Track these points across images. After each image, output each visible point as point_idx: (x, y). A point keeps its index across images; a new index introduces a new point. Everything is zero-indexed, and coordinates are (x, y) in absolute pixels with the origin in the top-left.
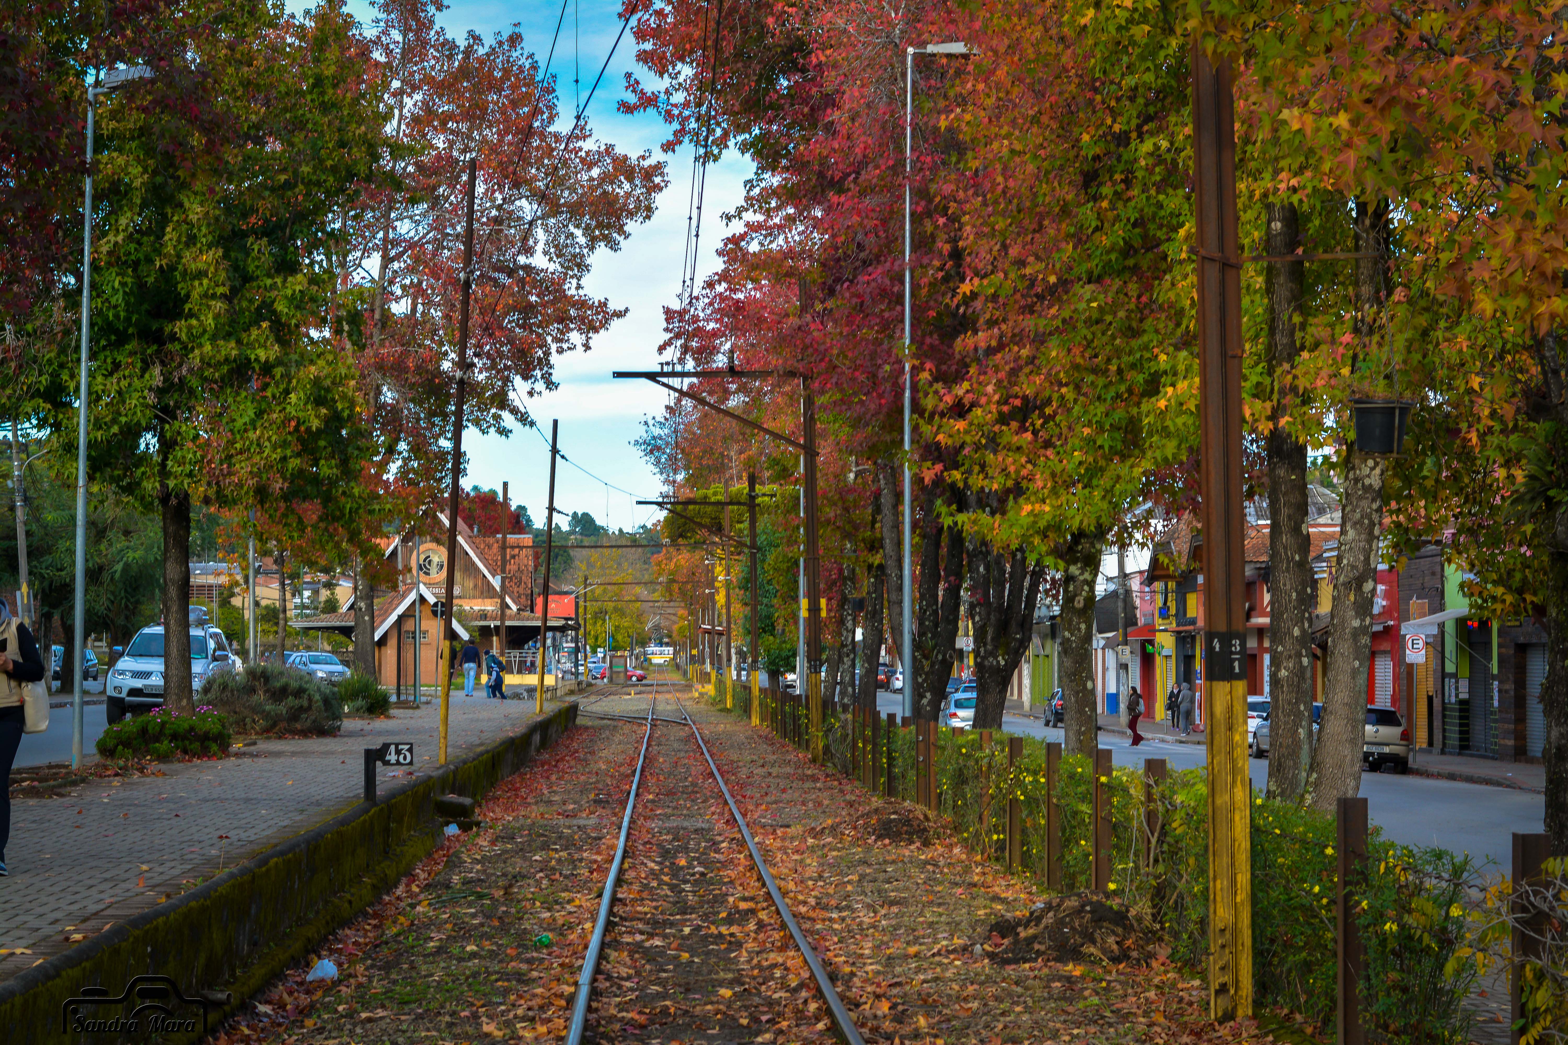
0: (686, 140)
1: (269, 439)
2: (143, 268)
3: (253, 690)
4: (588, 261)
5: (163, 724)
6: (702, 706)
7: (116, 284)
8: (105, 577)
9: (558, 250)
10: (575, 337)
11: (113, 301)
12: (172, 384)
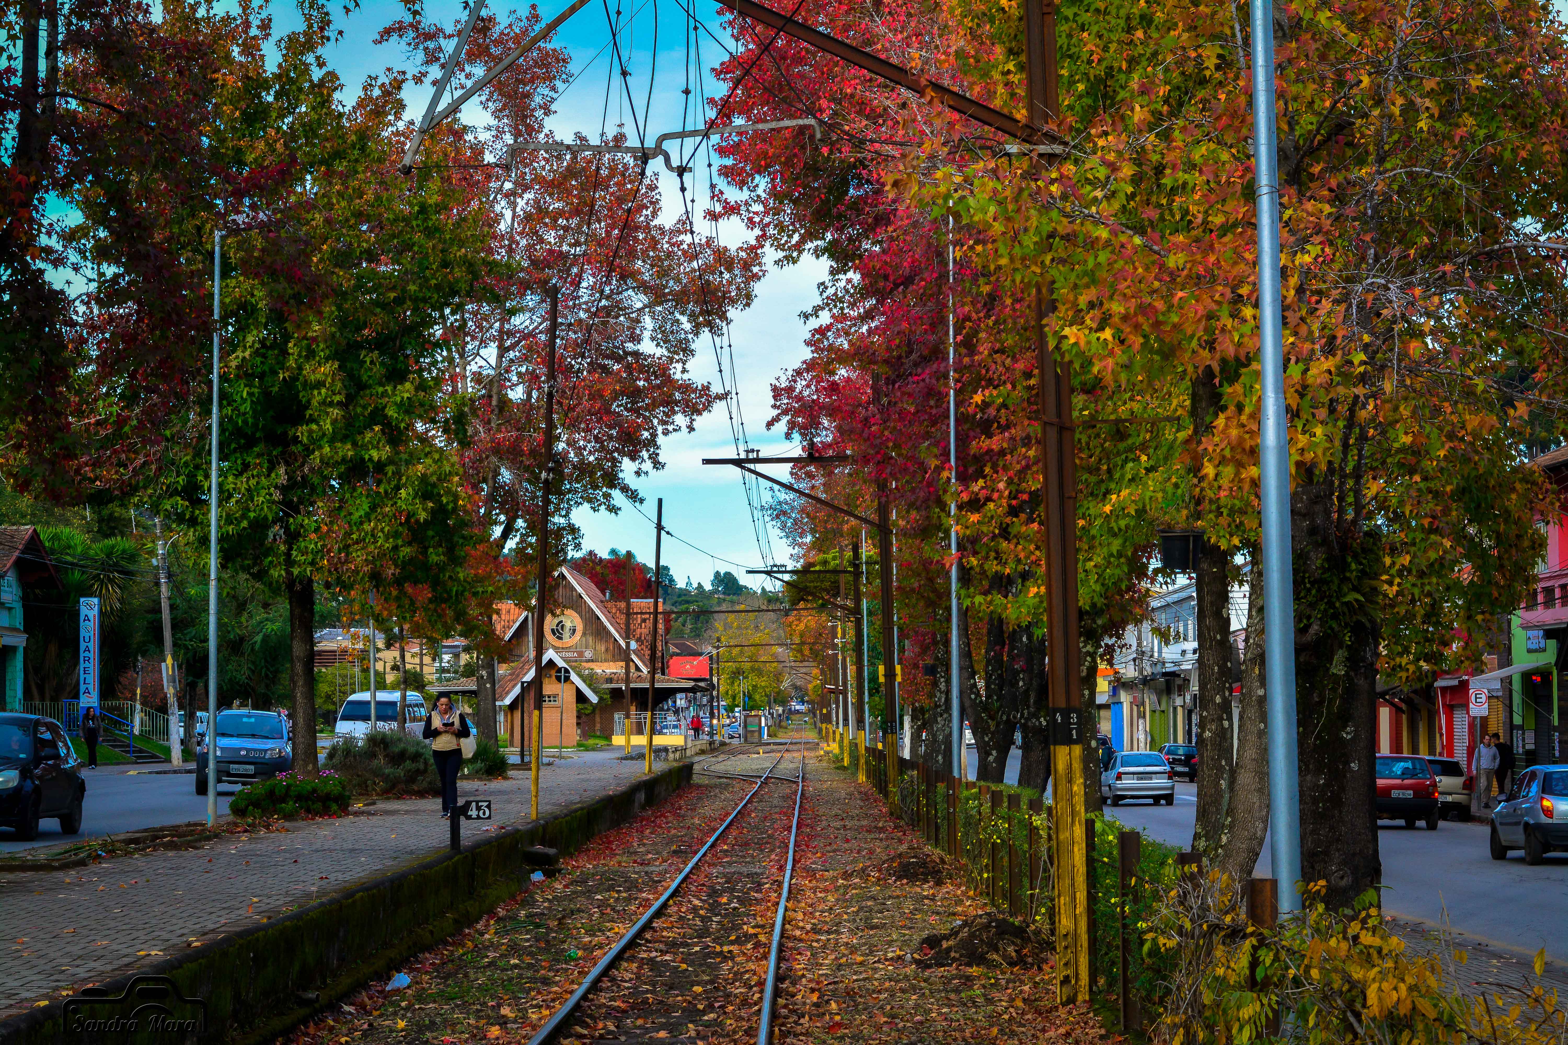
0: (768, 244)
1: (382, 530)
2: (268, 380)
3: (374, 755)
4: (693, 346)
5: (288, 787)
6: (824, 764)
7: (245, 395)
8: (246, 647)
9: (663, 336)
10: (680, 419)
11: (242, 409)
12: (296, 483)
